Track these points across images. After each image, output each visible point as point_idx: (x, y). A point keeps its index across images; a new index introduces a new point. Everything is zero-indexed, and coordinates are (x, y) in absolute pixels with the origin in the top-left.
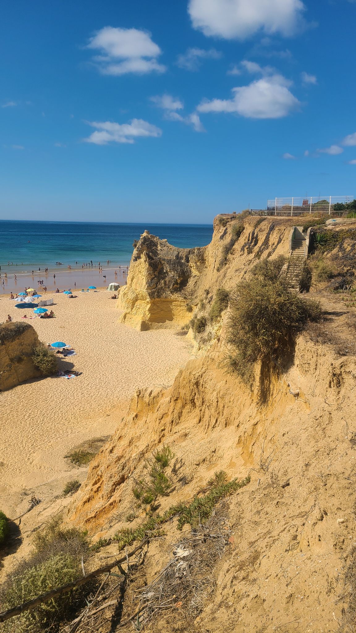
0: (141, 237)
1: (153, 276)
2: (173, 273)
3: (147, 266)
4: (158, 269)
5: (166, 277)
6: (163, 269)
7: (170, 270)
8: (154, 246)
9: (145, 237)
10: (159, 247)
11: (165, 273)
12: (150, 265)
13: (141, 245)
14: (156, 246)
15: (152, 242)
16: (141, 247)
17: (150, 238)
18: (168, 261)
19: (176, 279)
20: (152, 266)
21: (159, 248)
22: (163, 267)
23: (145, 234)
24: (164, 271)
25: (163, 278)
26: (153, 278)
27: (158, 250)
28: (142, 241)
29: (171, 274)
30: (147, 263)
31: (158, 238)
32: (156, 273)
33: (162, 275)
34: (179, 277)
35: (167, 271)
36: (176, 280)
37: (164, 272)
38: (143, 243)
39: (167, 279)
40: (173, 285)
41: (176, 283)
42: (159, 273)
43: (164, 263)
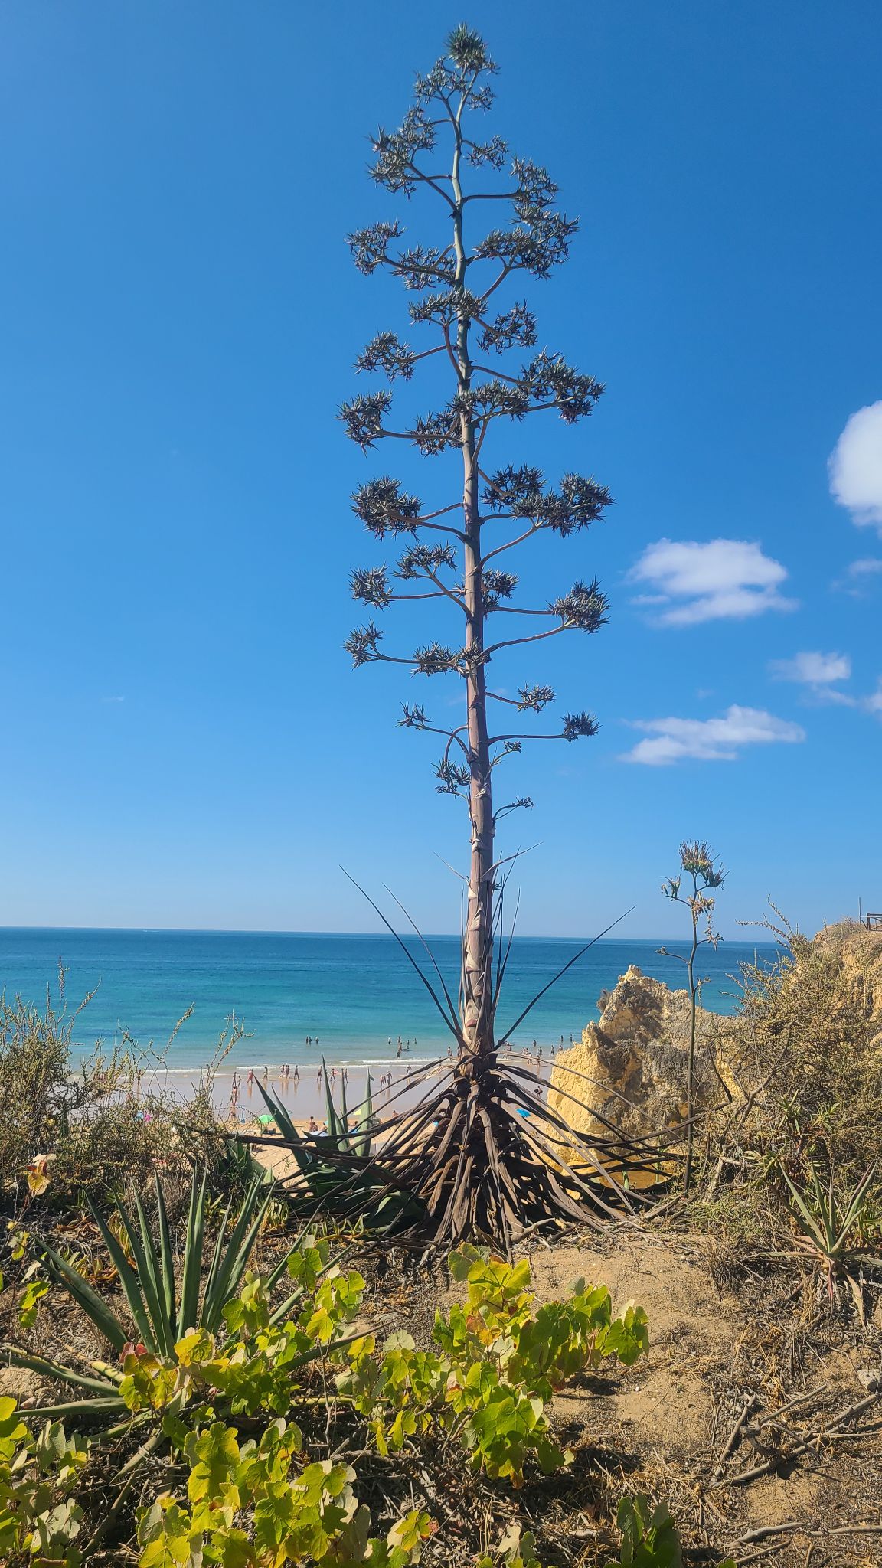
0: (620, 983)
1: (612, 1093)
2: (667, 1086)
3: (595, 1064)
4: (626, 1075)
5: (648, 1096)
6: (639, 1072)
7: (659, 1077)
8: (651, 1007)
9: (627, 982)
10: (666, 1011)
11: (644, 1086)
12: (603, 1060)
13: (616, 1004)
14: (659, 1008)
15: (647, 995)
16: (615, 1010)
17: (641, 987)
18: (655, 1053)
19: (676, 1105)
20: (607, 1065)
21: (666, 1013)
22: (641, 1068)
23: (629, 976)
24: (644, 1080)
25: (639, 1101)
26: (612, 1098)
27: (661, 1019)
28: (621, 992)
29: (663, 1089)
30: (594, 1054)
31: (663, 986)
32: (620, 1084)
33: (637, 1091)
34: (685, 1098)
35: (651, 1080)
36: (676, 1107)
37: (643, 1084)
38: (622, 999)
39: (650, 1103)
40: (667, 1122)
41: (676, 1116)
42: (628, 1085)
43: (643, 1057)
